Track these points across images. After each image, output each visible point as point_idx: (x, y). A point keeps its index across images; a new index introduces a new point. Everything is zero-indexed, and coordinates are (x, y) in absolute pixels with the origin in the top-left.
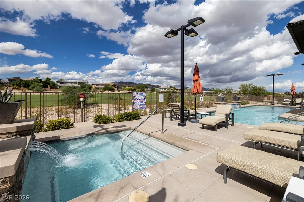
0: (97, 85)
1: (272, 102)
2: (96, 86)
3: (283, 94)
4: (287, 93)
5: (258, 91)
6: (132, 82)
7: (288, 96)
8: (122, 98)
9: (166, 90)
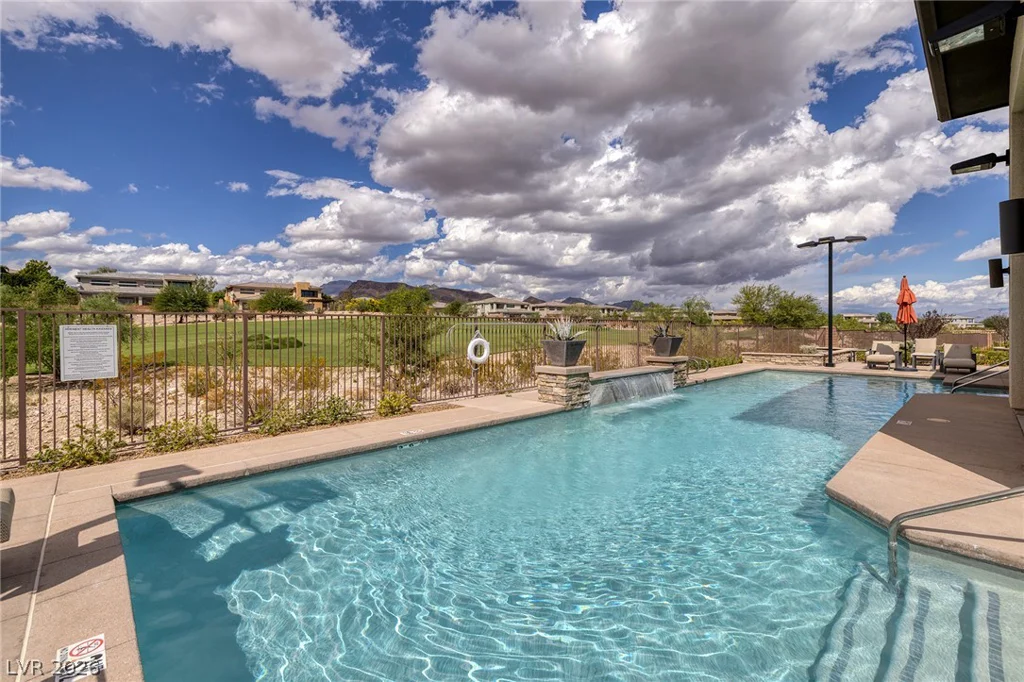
0: (243, 290)
1: (825, 356)
2: (239, 296)
3: (873, 320)
4: (884, 318)
5: (795, 312)
6: (394, 281)
7: (886, 327)
8: (300, 339)
9: (502, 308)
